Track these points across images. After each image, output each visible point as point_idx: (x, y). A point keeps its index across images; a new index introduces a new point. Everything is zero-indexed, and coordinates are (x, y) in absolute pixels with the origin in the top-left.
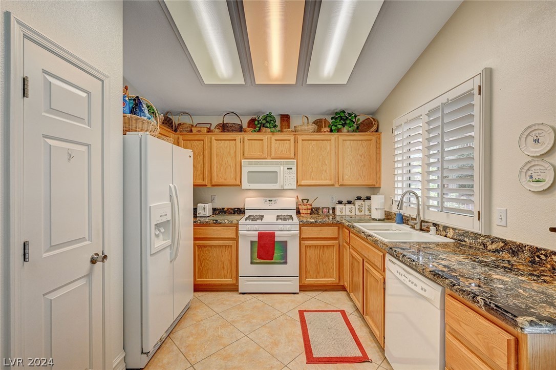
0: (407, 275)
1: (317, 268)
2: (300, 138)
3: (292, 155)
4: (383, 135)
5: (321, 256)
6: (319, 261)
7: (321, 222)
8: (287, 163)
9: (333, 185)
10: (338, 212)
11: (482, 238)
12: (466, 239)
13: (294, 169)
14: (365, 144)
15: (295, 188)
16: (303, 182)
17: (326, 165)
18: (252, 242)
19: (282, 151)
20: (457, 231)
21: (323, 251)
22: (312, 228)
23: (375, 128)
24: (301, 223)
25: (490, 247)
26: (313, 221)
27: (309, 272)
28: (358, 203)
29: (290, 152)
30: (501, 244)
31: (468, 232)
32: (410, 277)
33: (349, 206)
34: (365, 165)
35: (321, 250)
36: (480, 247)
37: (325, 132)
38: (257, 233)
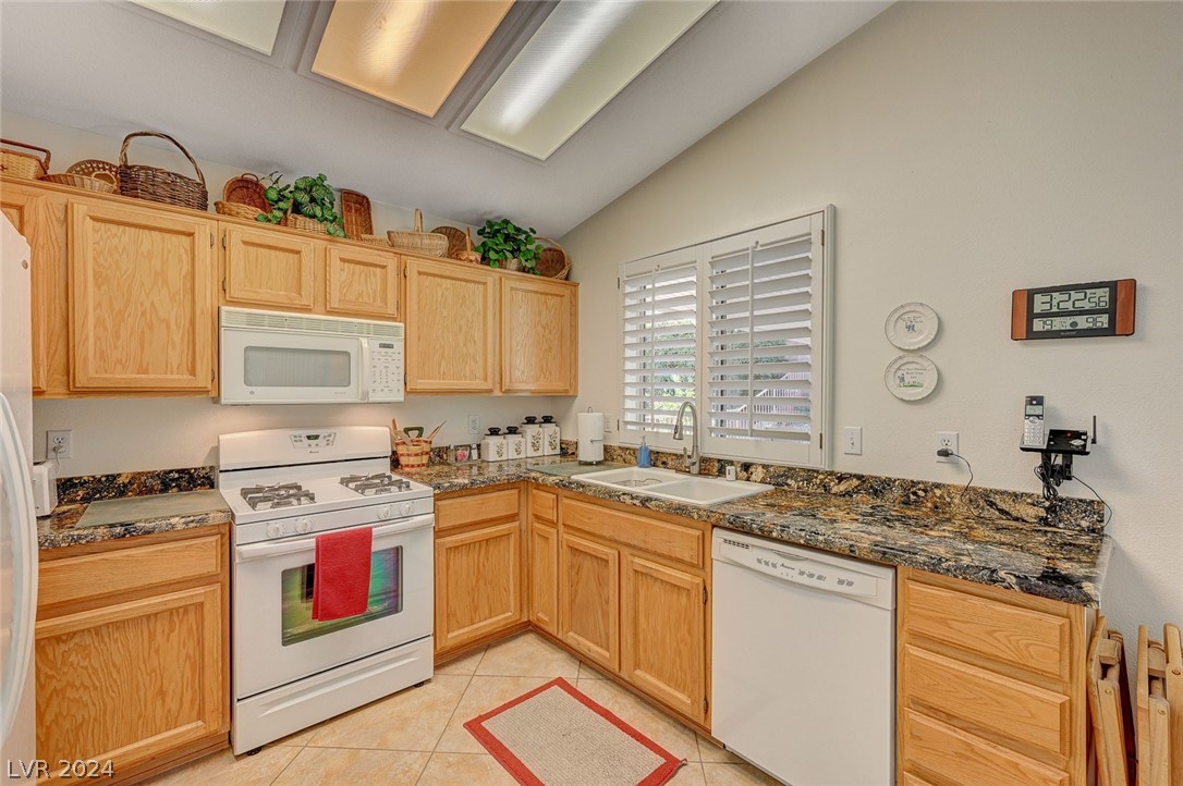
0: (788, 563)
1: (473, 600)
2: (413, 266)
3: (392, 310)
4: (581, 290)
5: (481, 565)
6: (477, 582)
7: (483, 482)
8: (379, 331)
9: (491, 391)
10: (492, 456)
11: (821, 477)
12: (789, 481)
13: (399, 346)
14: (552, 301)
15: (402, 399)
16: (421, 384)
17: (475, 342)
18: (286, 574)
19: (361, 295)
20: (772, 469)
21: (487, 551)
22: (462, 500)
23: (565, 272)
24: (437, 491)
25: (835, 489)
26: (466, 481)
27: (455, 615)
28: (531, 430)
29: (385, 302)
30: (855, 482)
31: (795, 469)
32: (798, 565)
33: (512, 438)
34: (550, 348)
35: (483, 553)
36: (819, 491)
37: (471, 261)
38: (311, 543)
